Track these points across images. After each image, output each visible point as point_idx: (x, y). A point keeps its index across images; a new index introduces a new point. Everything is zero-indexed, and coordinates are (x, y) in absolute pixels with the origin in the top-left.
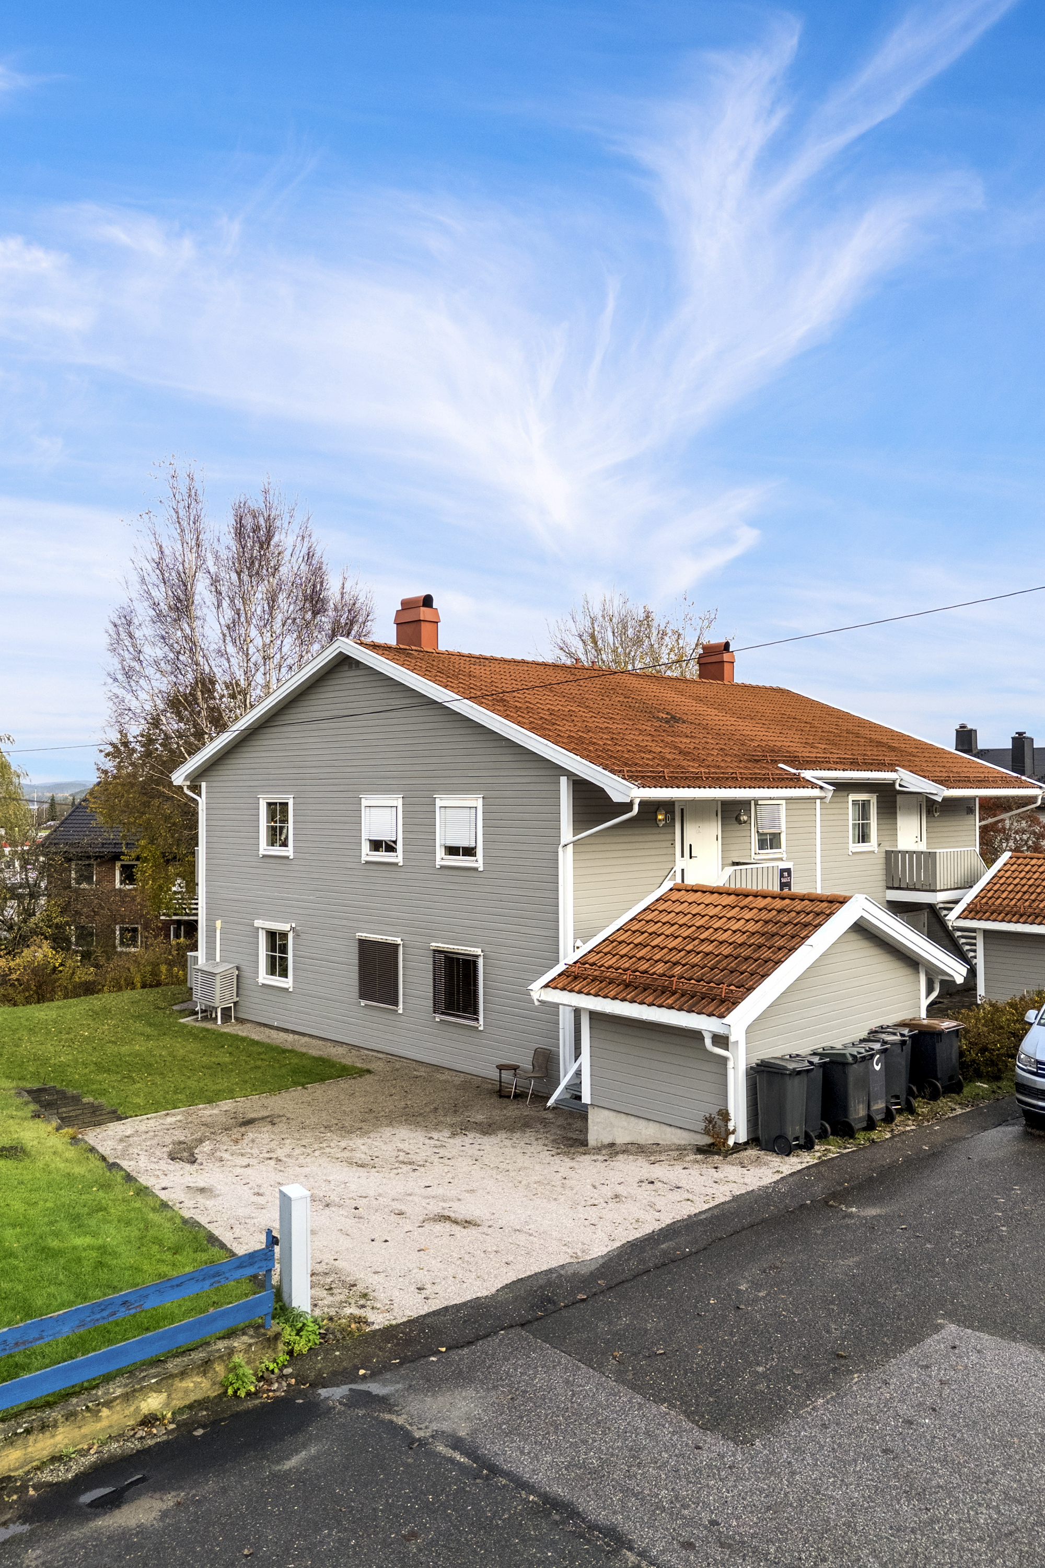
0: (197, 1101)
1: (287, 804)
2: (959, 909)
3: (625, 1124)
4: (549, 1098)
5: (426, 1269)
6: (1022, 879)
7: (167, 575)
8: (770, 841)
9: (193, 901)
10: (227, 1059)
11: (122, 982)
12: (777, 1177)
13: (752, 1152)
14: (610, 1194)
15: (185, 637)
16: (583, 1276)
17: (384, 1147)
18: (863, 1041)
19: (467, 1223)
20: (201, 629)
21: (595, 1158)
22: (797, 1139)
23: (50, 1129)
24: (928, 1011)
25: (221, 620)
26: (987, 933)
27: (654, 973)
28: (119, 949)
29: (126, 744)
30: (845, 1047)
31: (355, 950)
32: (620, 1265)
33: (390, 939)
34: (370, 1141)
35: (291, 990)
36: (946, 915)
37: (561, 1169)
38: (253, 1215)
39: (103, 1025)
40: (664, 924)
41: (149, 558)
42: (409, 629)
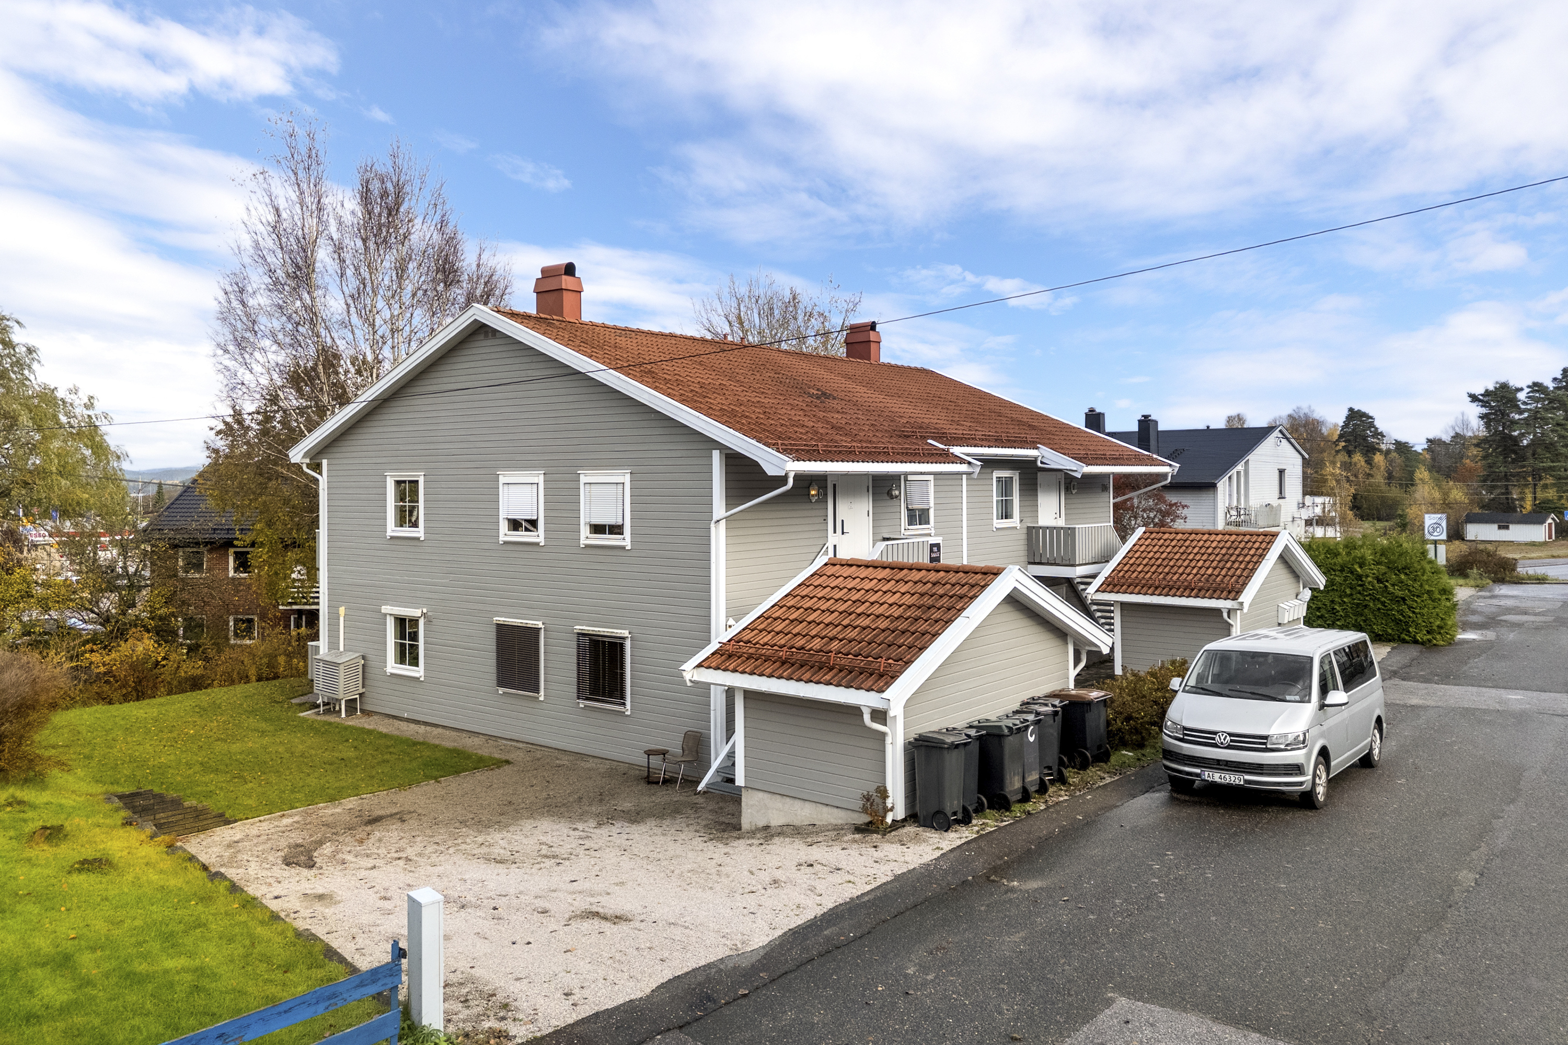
0: (317, 800)
1: (417, 481)
2: (1097, 583)
3: (780, 805)
4: (700, 782)
5: (573, 972)
6: (1155, 553)
7: (284, 240)
8: (918, 516)
9: (314, 590)
10: (351, 754)
11: (235, 676)
12: (938, 854)
13: (910, 829)
14: (768, 880)
15: (304, 306)
16: (744, 969)
17: (525, 841)
18: (1016, 712)
19: (618, 919)
20: (323, 299)
21: (749, 842)
22: (955, 814)
23: (143, 837)
24: (1075, 680)
25: (345, 288)
26: (1123, 605)
27: (811, 649)
28: (232, 642)
29: (240, 422)
30: (1000, 719)
31: (492, 635)
32: (783, 955)
33: (531, 623)
34: (509, 835)
35: (422, 679)
36: (1085, 590)
37: (715, 856)
38: (379, 922)
39: (211, 721)
40: (820, 599)
41: (264, 221)
42: (550, 298)
